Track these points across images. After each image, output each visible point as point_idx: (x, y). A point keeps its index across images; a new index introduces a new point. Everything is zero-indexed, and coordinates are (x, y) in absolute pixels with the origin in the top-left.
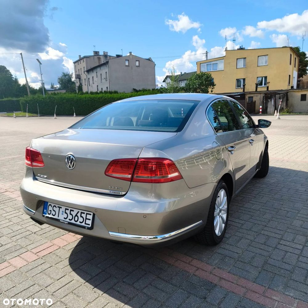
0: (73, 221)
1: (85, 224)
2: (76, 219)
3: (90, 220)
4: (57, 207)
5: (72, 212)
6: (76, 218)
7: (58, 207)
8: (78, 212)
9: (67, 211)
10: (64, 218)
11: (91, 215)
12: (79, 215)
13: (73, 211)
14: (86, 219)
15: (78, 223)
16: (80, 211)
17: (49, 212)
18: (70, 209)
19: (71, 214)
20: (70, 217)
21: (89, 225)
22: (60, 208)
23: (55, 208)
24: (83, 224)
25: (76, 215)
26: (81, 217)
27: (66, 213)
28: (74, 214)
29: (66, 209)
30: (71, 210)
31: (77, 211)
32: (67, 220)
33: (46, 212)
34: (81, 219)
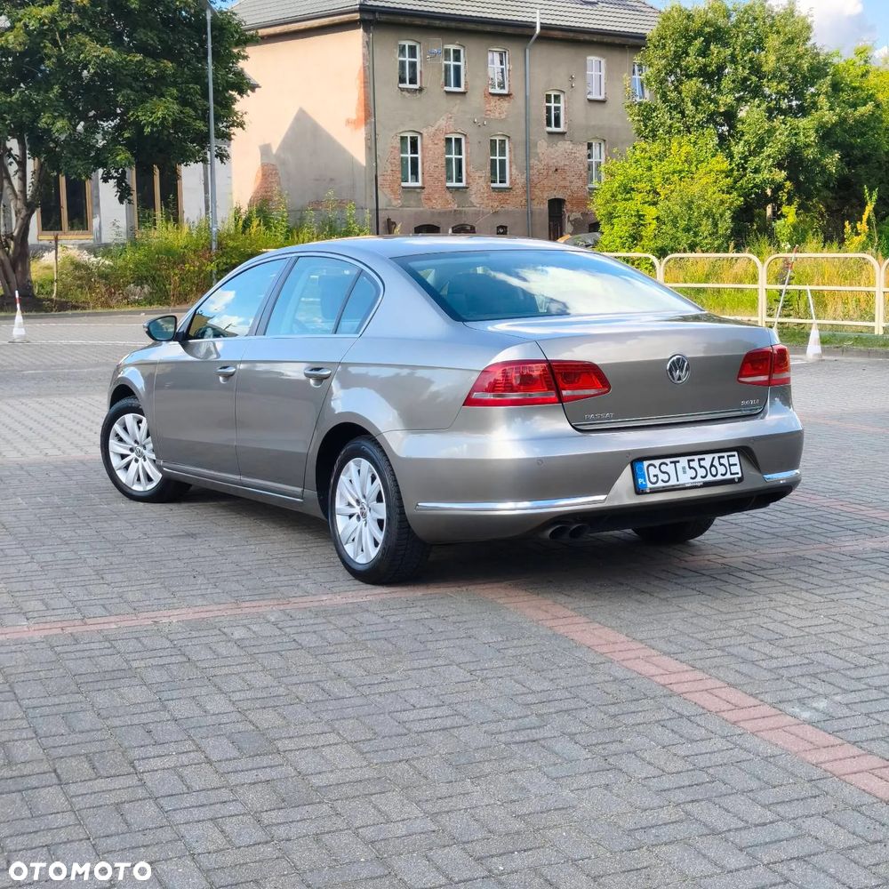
0: (709, 478)
1: (731, 474)
2: (714, 473)
3: (736, 465)
4: (668, 463)
5: (702, 463)
6: (713, 469)
7: (671, 462)
8: (714, 458)
9: (692, 464)
10: (692, 478)
11: (734, 456)
12: (716, 463)
13: (704, 459)
14: (730, 465)
15: (719, 477)
16: (717, 455)
17: (654, 480)
18: (696, 458)
19: (701, 467)
20: (702, 472)
21: (738, 473)
22: (675, 462)
23: (664, 468)
24: (728, 476)
25: (712, 465)
26: (721, 464)
27: (690, 468)
28: (707, 463)
29: (689, 461)
30: (699, 460)
31: (711, 456)
32: (699, 479)
33: (645, 481)
34: (722, 470)
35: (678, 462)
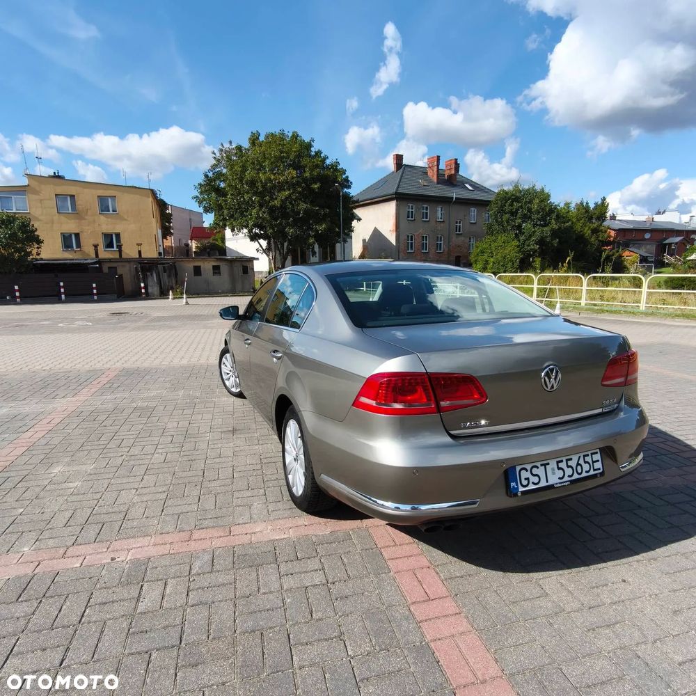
0: (576, 476)
1: (594, 470)
2: (579, 471)
3: (598, 461)
4: (539, 466)
5: (570, 463)
6: (579, 468)
7: (542, 465)
8: (580, 457)
9: (561, 465)
10: (560, 478)
11: (597, 453)
12: (581, 462)
13: (571, 459)
14: (593, 462)
15: (584, 474)
16: (582, 455)
17: (525, 483)
18: (564, 459)
19: (568, 466)
20: (569, 471)
21: (599, 469)
22: (545, 465)
23: (535, 471)
24: (592, 472)
25: (578, 464)
26: (586, 462)
27: (559, 468)
28: (573, 463)
29: (558, 462)
30: (567, 460)
31: (577, 456)
32: (566, 478)
33: (517, 485)
34: (586, 467)
35: (548, 464)
